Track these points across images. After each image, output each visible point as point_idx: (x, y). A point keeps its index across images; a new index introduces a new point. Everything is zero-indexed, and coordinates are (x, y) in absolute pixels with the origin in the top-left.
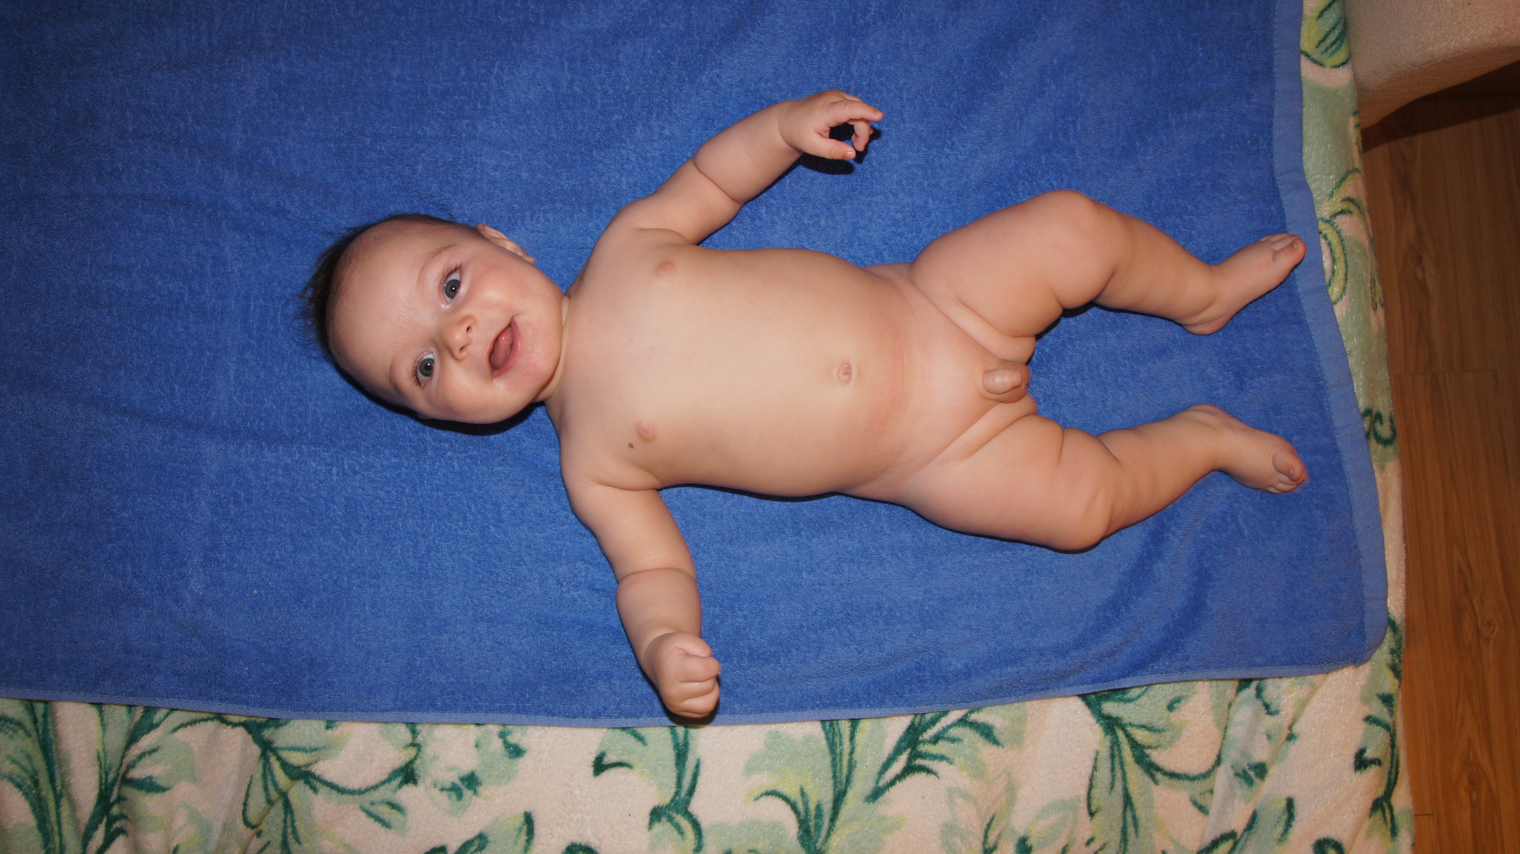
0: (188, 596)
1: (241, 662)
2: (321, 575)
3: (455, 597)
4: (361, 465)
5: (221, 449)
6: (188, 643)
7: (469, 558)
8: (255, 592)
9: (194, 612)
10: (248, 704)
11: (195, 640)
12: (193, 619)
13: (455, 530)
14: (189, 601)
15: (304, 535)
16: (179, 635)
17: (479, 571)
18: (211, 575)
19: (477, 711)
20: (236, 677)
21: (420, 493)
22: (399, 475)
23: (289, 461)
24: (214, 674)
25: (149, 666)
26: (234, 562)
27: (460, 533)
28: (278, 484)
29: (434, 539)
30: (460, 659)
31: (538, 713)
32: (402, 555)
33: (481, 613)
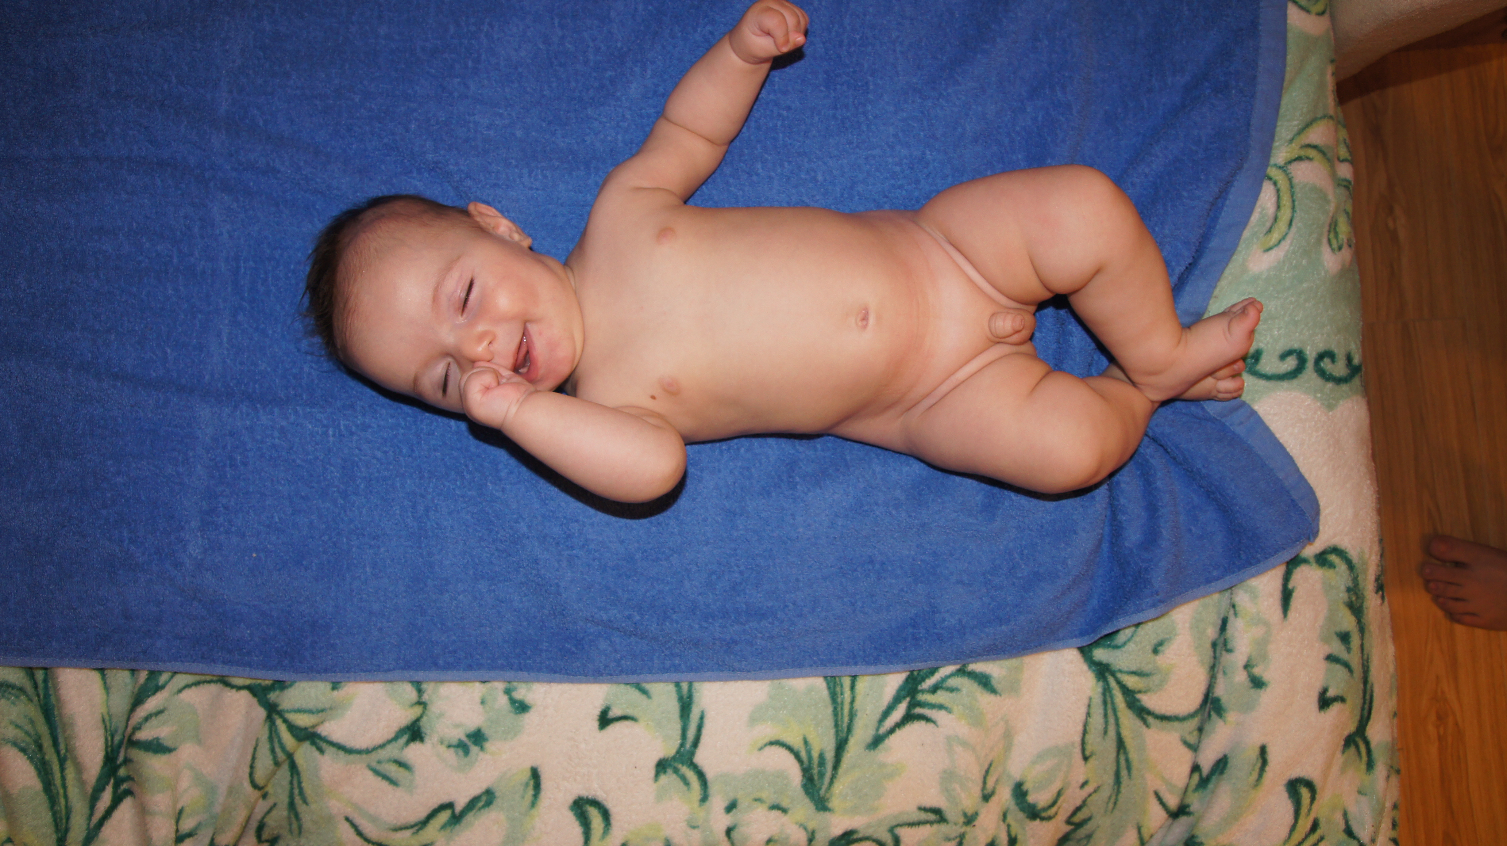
0: (187, 561)
1: (242, 625)
2: (321, 537)
3: (455, 556)
4: (357, 426)
5: (216, 412)
6: (188, 607)
7: (468, 517)
8: (254, 555)
9: (193, 576)
10: (250, 666)
11: (195, 603)
12: (193, 583)
13: (454, 489)
14: (188, 565)
15: (302, 498)
16: (179, 599)
17: (479, 529)
18: (208, 539)
19: (479, 669)
20: (238, 640)
21: (417, 452)
22: (396, 435)
23: (284, 423)
24: (216, 636)
25: (149, 631)
26: (232, 525)
27: (458, 492)
28: (274, 446)
29: (433, 499)
30: (461, 618)
31: (539, 670)
32: (400, 515)
33: (481, 571)
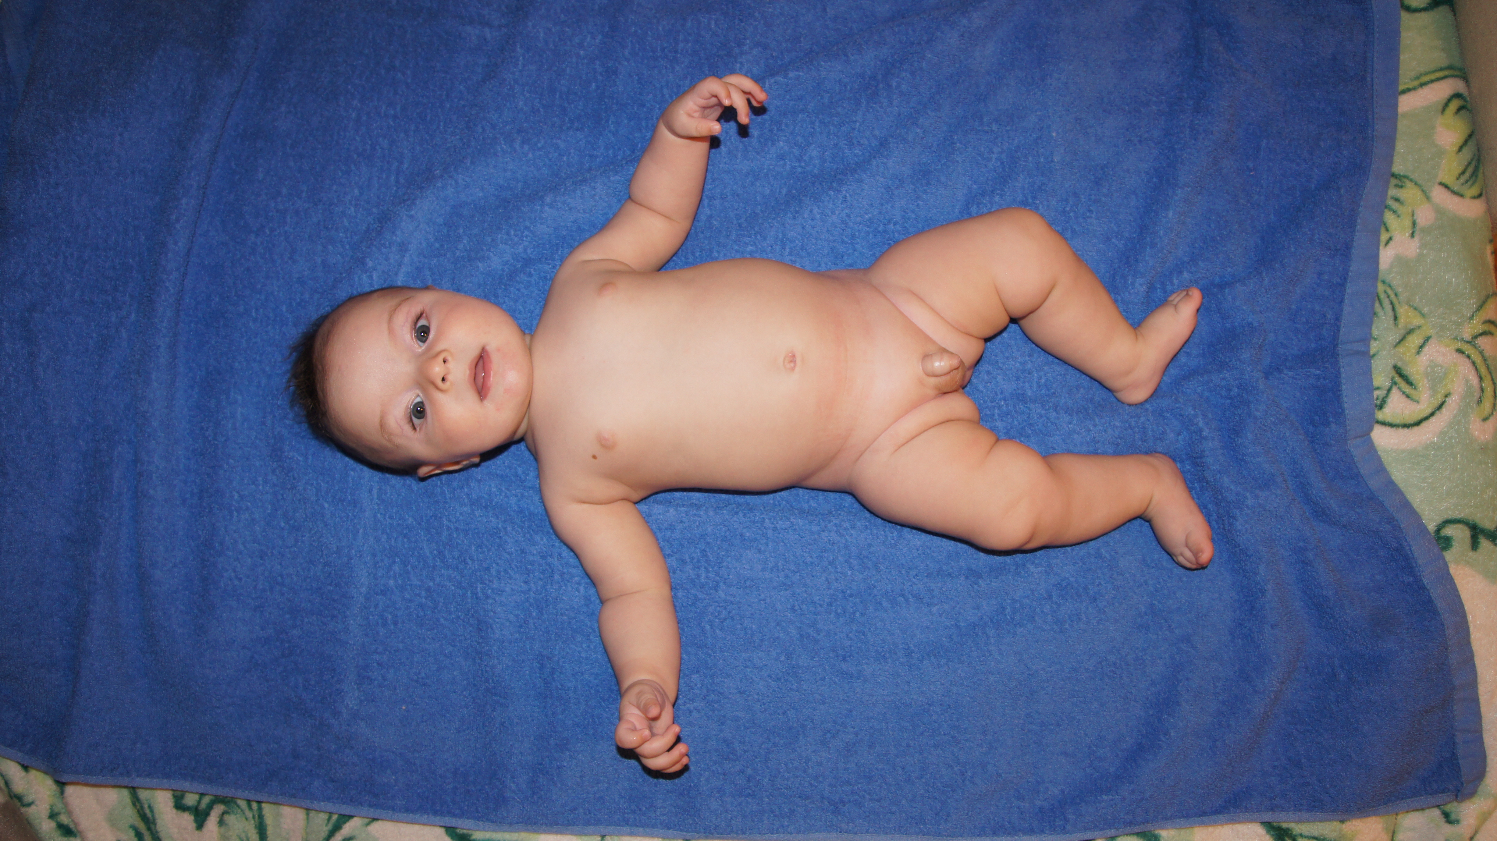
1: (389, 771)
8: (404, 708)
9: (348, 725)
12: (348, 731)
14: (345, 715)
18: (364, 691)
20: (384, 785)
24: (365, 781)
25: (310, 771)
26: (384, 680)
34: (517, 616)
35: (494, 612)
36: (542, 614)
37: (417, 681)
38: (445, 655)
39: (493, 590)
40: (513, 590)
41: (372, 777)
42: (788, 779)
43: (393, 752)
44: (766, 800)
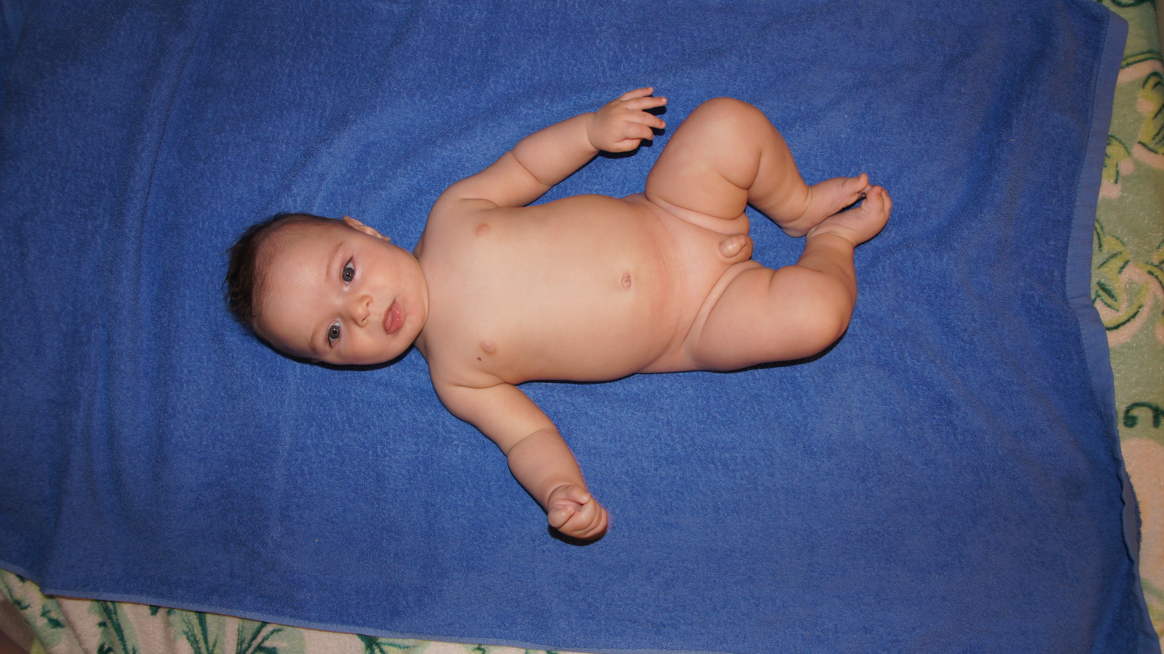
0: (270, 541)
1: (305, 590)
2: (362, 529)
8: (317, 540)
9: (273, 553)
12: (273, 558)
13: (455, 501)
14: (270, 545)
18: (285, 527)
20: (302, 601)
24: (287, 597)
26: (301, 518)
29: (440, 507)
34: (408, 470)
35: (390, 467)
36: (428, 471)
37: (327, 520)
38: (350, 500)
39: (390, 449)
40: (405, 450)
41: (292, 594)
42: (620, 606)
43: (308, 575)
44: (603, 621)
